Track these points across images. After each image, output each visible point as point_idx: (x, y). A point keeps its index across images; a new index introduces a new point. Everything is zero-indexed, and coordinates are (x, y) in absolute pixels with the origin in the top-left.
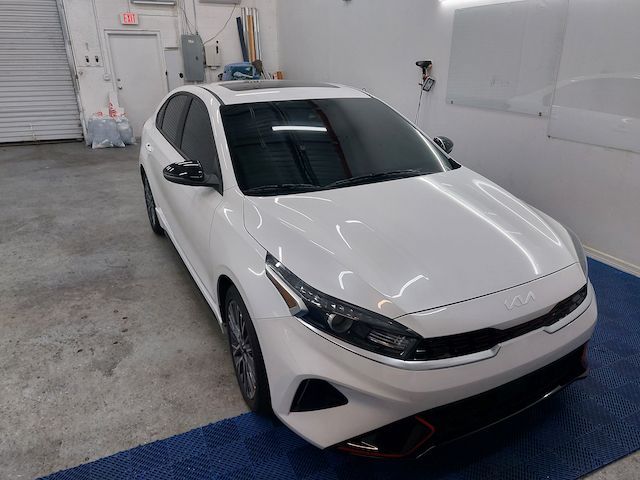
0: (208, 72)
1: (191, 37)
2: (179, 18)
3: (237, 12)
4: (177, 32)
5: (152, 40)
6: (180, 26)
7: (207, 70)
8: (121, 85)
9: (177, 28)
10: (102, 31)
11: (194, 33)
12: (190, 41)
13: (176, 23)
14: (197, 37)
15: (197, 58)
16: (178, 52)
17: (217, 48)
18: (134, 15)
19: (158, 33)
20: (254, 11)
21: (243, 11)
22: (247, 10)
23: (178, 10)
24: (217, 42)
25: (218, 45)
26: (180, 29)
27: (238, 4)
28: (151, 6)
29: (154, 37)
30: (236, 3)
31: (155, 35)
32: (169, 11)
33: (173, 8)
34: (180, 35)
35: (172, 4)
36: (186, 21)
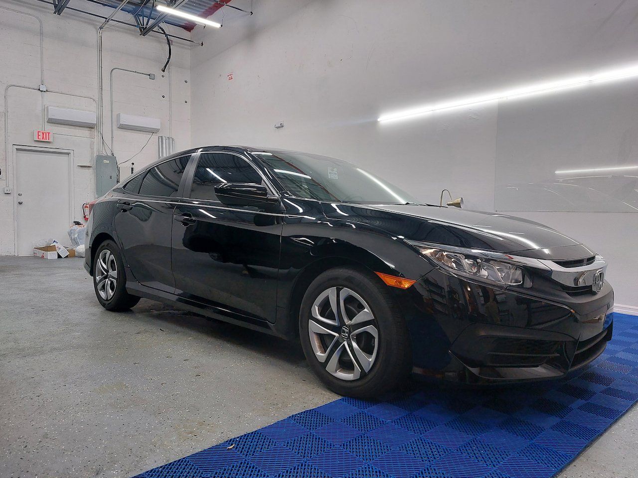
1: (107, 157)
2: (97, 139)
3: (154, 140)
4: (92, 153)
5: (65, 158)
6: (96, 147)
8: (21, 199)
9: (92, 149)
10: (10, 146)
11: (110, 154)
12: (105, 161)
13: (92, 144)
14: (112, 158)
15: (111, 178)
16: (91, 170)
17: (132, 169)
18: (49, 133)
19: (71, 152)
20: (171, 140)
21: (160, 140)
22: (164, 138)
23: (96, 133)
24: (133, 164)
25: (133, 166)
26: (95, 150)
27: (155, 133)
28: (68, 126)
29: (67, 155)
30: (153, 131)
31: (68, 154)
32: (86, 132)
33: (90, 131)
34: (95, 155)
35: (90, 127)
36: (103, 143)
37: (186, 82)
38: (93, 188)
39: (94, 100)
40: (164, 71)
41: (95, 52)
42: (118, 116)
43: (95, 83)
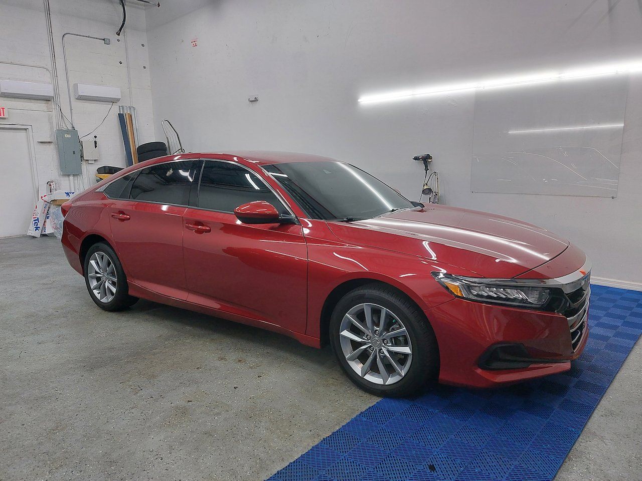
0: (84, 166)
1: (68, 132)
2: (54, 113)
3: (115, 110)
4: (52, 128)
5: (23, 133)
6: (54, 120)
7: (84, 163)
9: (51, 123)
11: (70, 128)
12: (67, 136)
13: (50, 119)
14: (74, 131)
15: (74, 153)
16: (52, 146)
17: (95, 142)
18: (3, 109)
19: (29, 127)
20: (132, 109)
21: (121, 109)
22: (125, 108)
23: (53, 106)
24: (95, 137)
25: (96, 140)
26: (55, 125)
27: (116, 102)
28: (23, 100)
29: (25, 131)
30: (113, 101)
31: (26, 129)
32: (42, 106)
33: (47, 104)
34: (55, 129)
35: (47, 99)
36: (62, 116)
37: (143, 45)
38: (56, 164)
39: (47, 70)
40: (119, 35)
41: (43, 16)
42: (76, 86)
43: (47, 52)
